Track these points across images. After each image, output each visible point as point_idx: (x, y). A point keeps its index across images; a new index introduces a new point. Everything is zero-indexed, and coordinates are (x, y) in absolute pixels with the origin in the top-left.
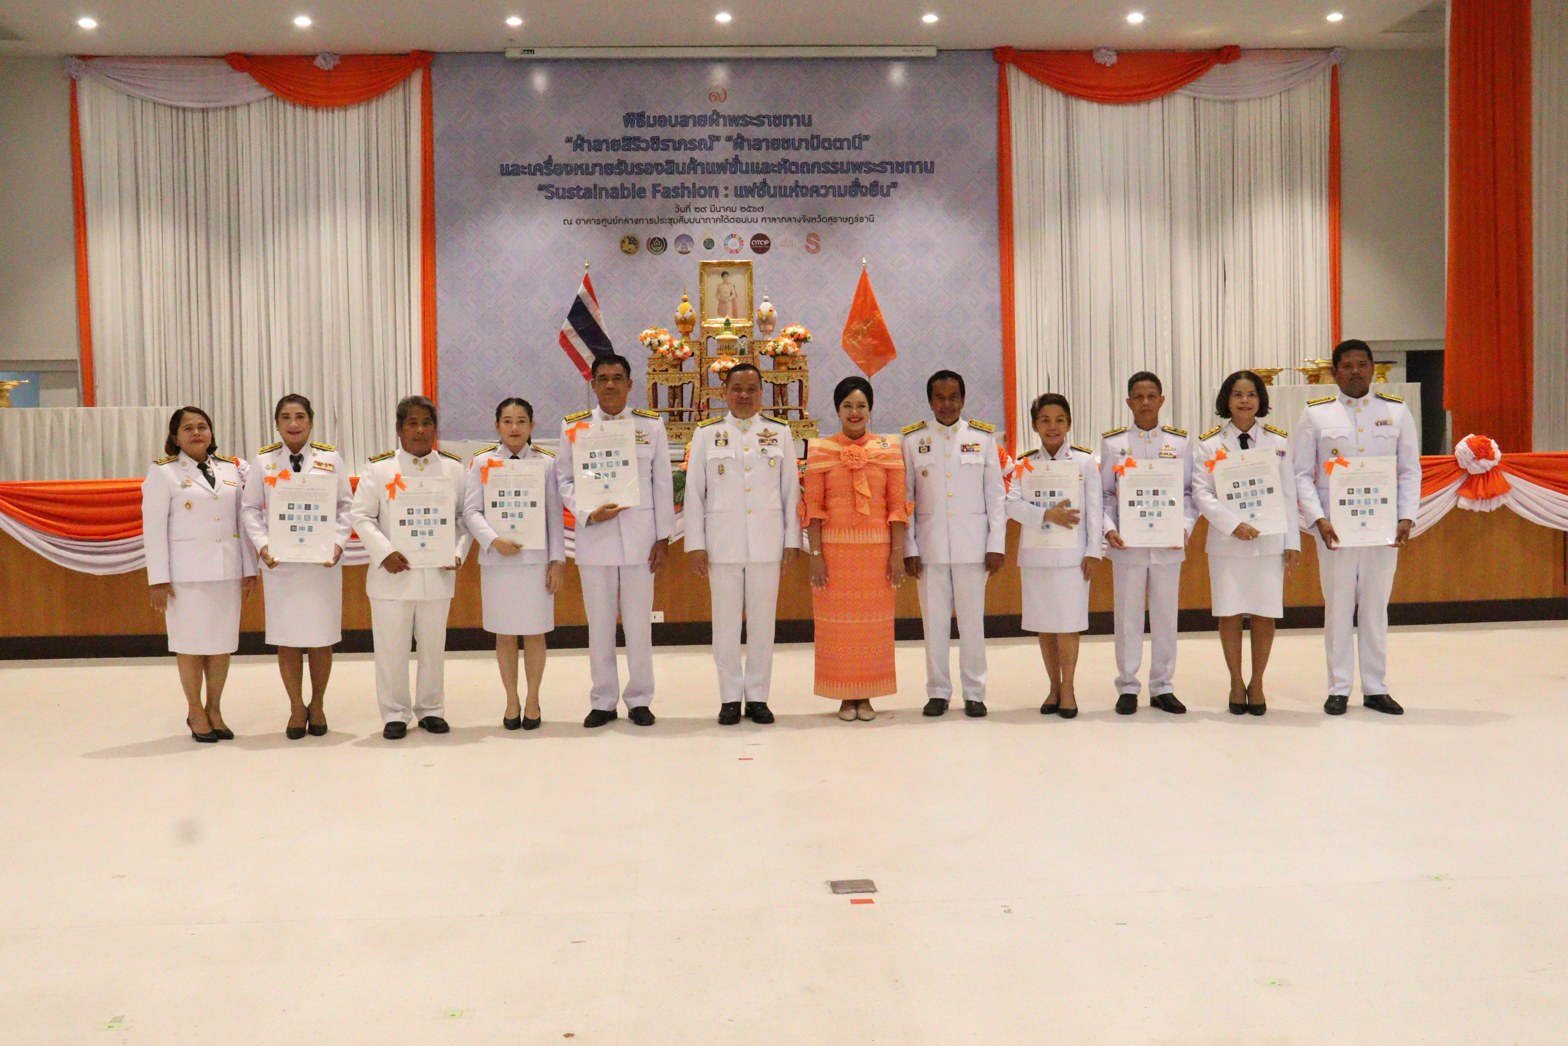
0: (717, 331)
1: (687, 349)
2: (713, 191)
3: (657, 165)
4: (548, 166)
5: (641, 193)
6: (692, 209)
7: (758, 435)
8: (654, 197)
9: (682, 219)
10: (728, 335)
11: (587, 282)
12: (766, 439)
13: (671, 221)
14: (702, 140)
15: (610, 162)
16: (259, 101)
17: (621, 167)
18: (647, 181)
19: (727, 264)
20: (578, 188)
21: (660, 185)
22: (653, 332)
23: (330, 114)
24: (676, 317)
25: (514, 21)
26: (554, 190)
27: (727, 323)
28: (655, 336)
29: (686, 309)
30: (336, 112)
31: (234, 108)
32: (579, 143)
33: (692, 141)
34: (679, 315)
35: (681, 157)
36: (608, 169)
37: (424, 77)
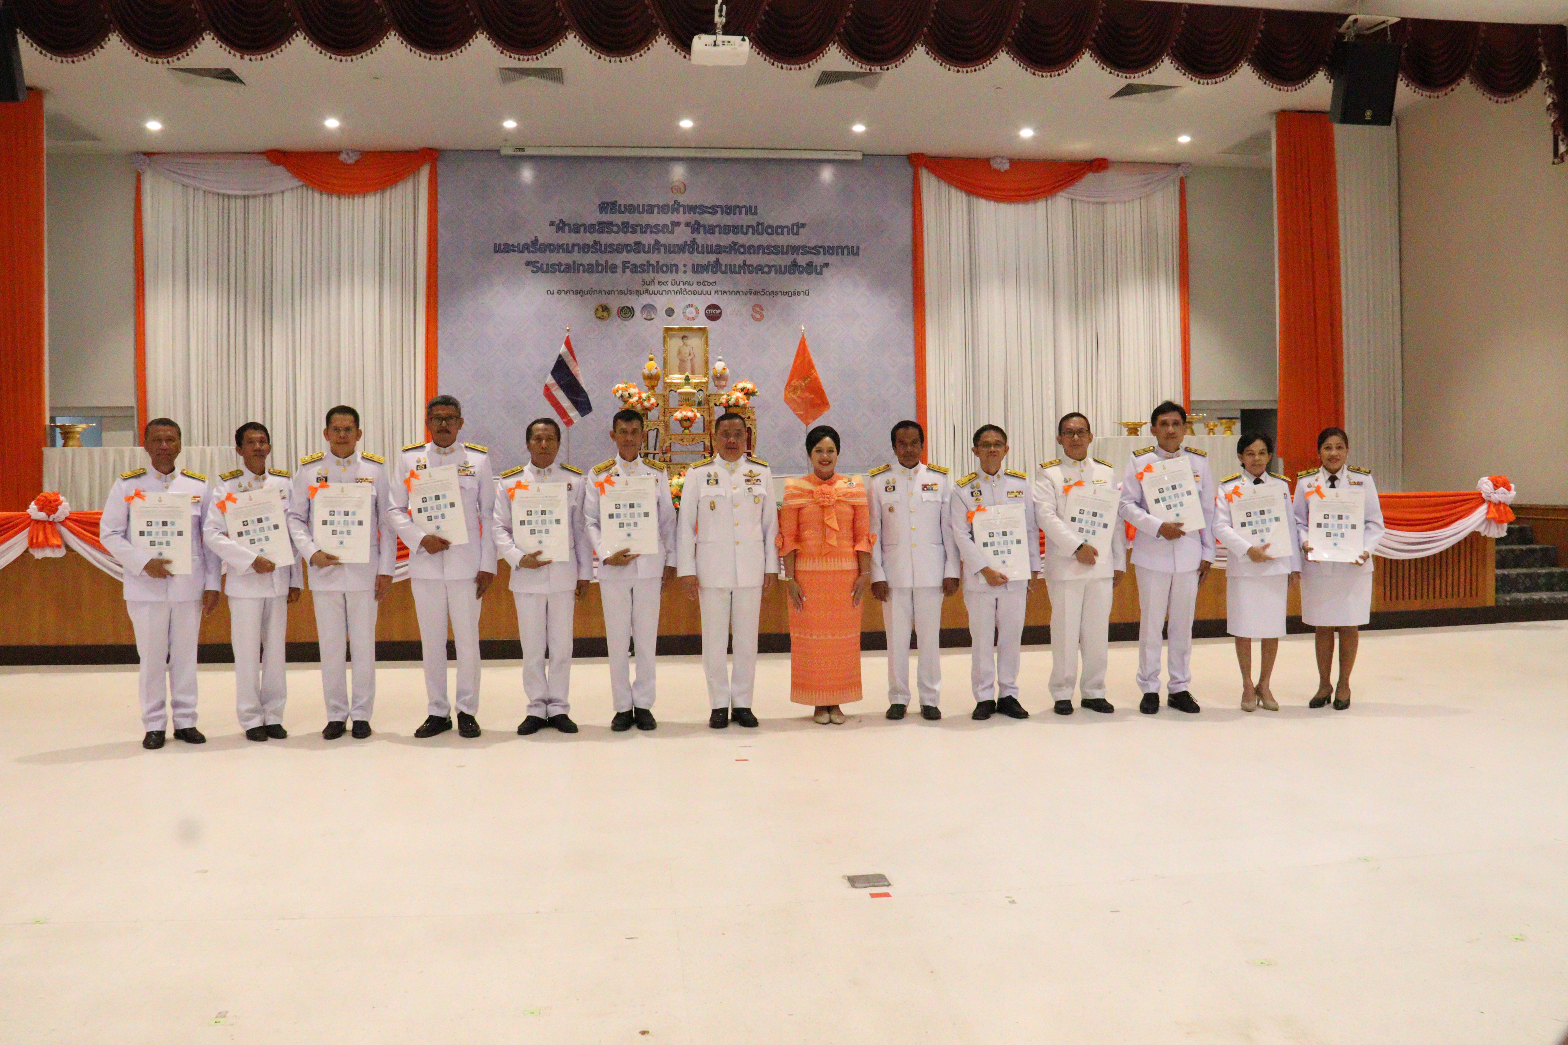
0: (678, 385)
1: (653, 400)
2: (673, 268)
3: (627, 245)
4: (535, 246)
5: (613, 269)
6: (656, 282)
7: (745, 475)
8: (624, 272)
9: (647, 291)
10: (687, 389)
11: (568, 343)
12: (751, 479)
13: (638, 293)
14: (665, 226)
15: (587, 242)
16: (292, 189)
17: (596, 247)
18: (618, 259)
19: (686, 329)
20: (560, 264)
21: (628, 262)
22: (624, 386)
23: (351, 200)
24: (643, 373)
25: (510, 124)
26: (539, 265)
27: (687, 379)
28: (626, 389)
29: (652, 367)
30: (356, 199)
31: (270, 195)
32: (561, 226)
33: (656, 226)
34: (646, 372)
35: (647, 239)
36: (584, 248)
37: (431, 172)
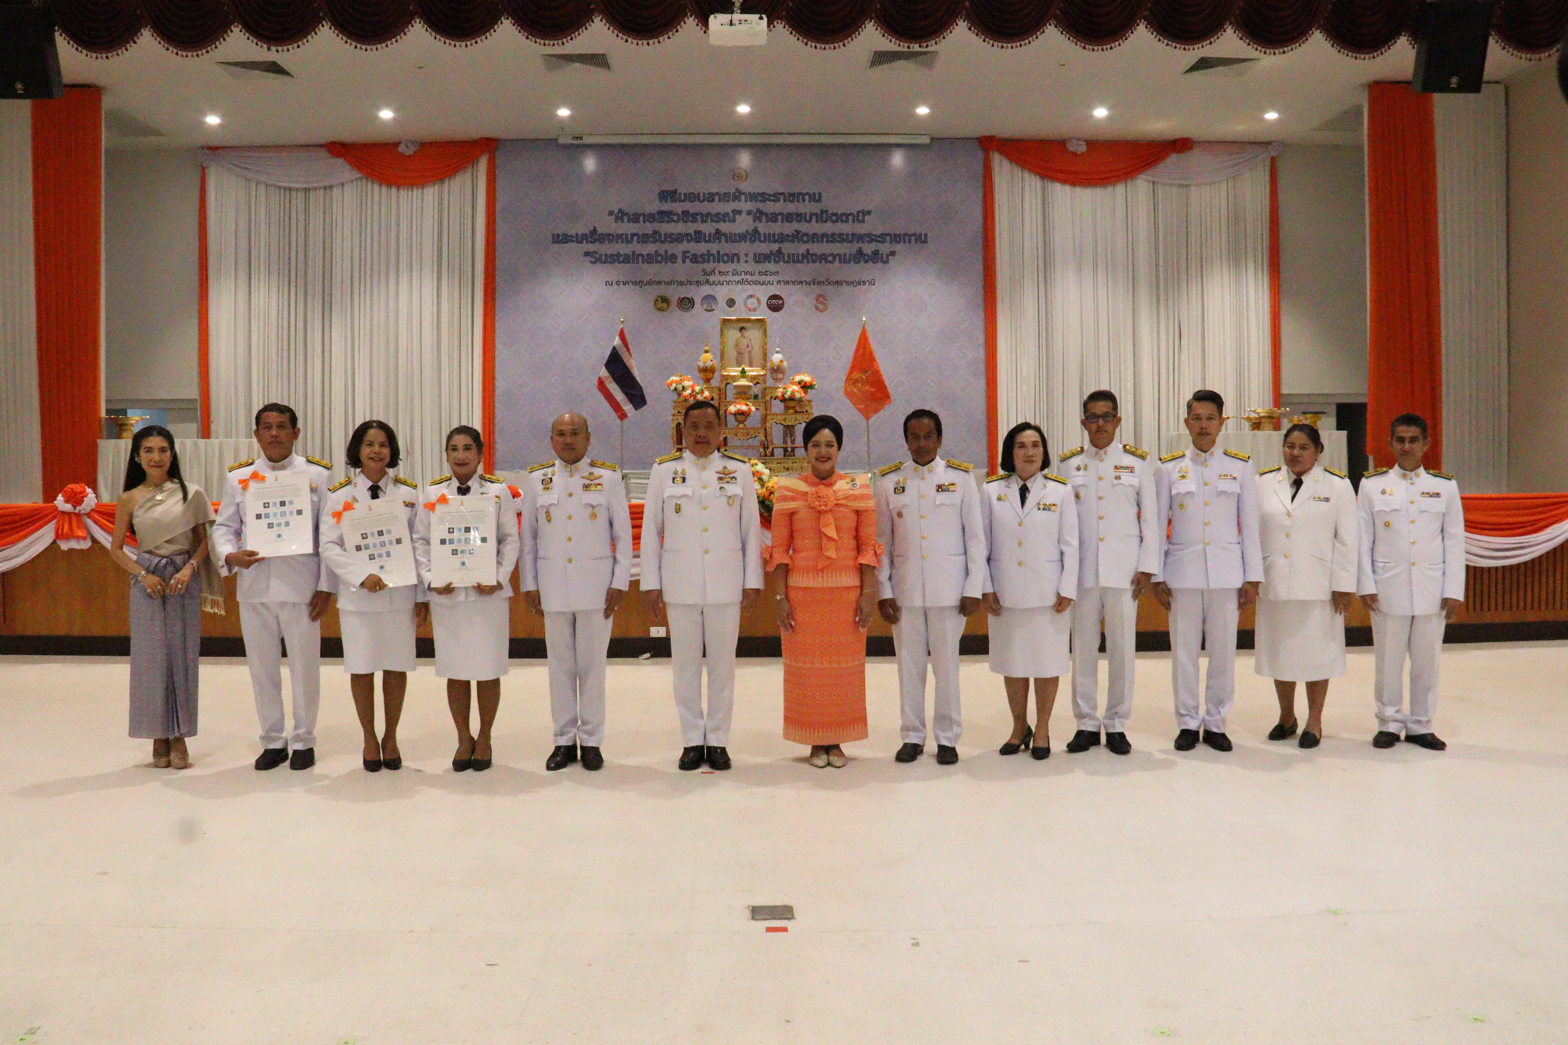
0: (734, 378)
1: (706, 394)
2: (733, 258)
3: (687, 235)
4: (594, 236)
5: (673, 258)
6: (717, 273)
7: (717, 472)
8: (684, 262)
9: (707, 282)
10: (743, 382)
11: (622, 335)
12: (725, 477)
13: (698, 283)
14: (726, 215)
15: (646, 232)
16: (352, 181)
17: (655, 237)
18: (678, 249)
19: (744, 320)
20: (618, 255)
21: (688, 252)
22: (678, 378)
23: (410, 193)
24: (699, 367)
25: (564, 112)
26: (598, 256)
27: (743, 372)
28: (680, 382)
29: (707, 359)
30: (415, 190)
31: (331, 187)
32: (620, 216)
33: (717, 214)
34: (701, 364)
35: (708, 228)
36: (644, 239)
37: (489, 161)
